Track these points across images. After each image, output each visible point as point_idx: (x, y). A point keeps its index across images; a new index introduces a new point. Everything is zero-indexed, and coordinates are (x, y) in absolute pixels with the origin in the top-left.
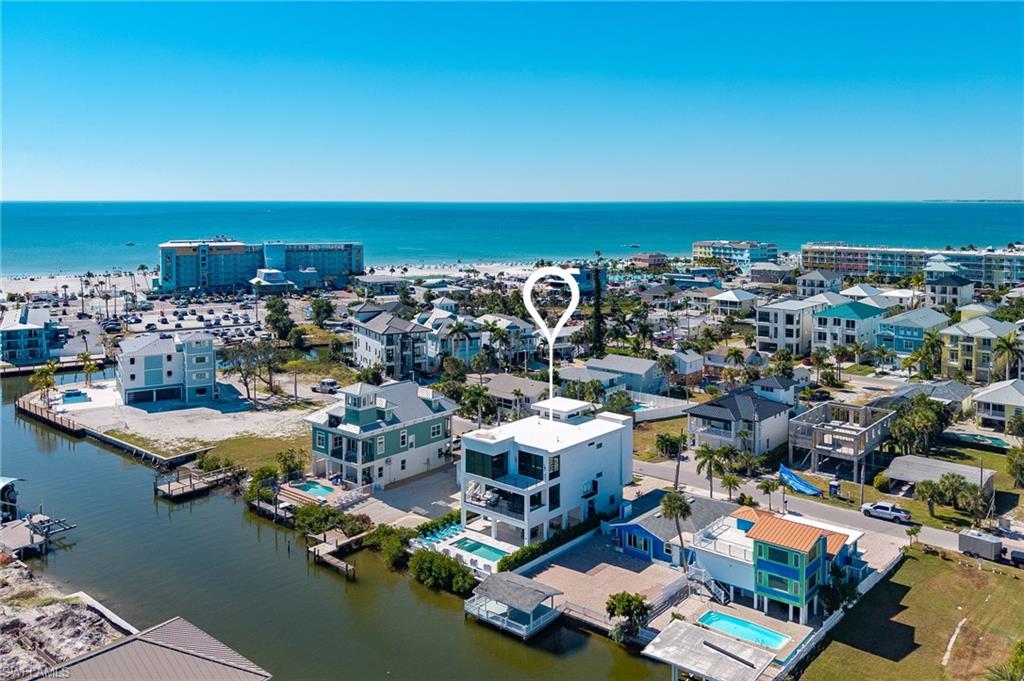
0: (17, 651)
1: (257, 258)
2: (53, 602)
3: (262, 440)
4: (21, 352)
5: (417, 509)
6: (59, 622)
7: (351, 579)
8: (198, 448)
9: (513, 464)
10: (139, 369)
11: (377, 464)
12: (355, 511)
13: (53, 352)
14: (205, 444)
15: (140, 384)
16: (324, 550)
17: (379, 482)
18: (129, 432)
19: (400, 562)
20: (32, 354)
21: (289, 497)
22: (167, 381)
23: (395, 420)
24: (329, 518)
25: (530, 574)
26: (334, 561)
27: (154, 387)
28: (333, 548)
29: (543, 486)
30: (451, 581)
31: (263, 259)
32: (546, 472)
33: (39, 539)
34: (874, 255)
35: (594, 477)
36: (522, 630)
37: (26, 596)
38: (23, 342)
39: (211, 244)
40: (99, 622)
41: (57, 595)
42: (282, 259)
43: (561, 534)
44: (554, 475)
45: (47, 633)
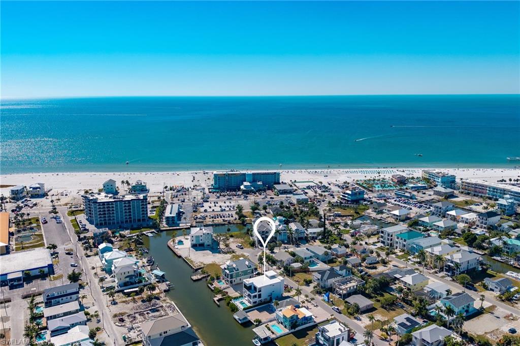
0: (162, 311)
1: (243, 178)
2: (168, 303)
3: (216, 265)
4: (171, 222)
5: (239, 292)
6: (169, 307)
7: (219, 306)
8: (202, 266)
9: (253, 288)
10: (194, 239)
11: (233, 279)
12: (226, 290)
13: (178, 222)
14: (204, 265)
15: (194, 242)
16: (216, 299)
17: (234, 283)
18: (189, 258)
19: (228, 304)
20: (173, 223)
21: (216, 284)
22: (201, 242)
23: (238, 270)
24: (219, 291)
25: (247, 312)
26: (217, 302)
27: (198, 243)
28: (218, 299)
29: (257, 293)
30: (235, 309)
31: (245, 178)
32: (257, 291)
33: (167, 288)
34: (490, 188)
35: (272, 292)
36: (240, 322)
37: (164, 300)
38: (171, 219)
39: (229, 173)
40: (174, 309)
41: (169, 301)
42: (251, 179)
43: (261, 303)
44: (260, 291)
45: (167, 309)
